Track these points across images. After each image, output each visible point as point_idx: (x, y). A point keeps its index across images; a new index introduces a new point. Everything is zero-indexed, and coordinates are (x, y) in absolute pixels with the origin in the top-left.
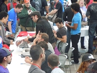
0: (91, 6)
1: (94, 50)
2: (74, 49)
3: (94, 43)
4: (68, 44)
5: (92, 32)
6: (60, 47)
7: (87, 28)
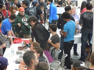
0: (84, 14)
1: (87, 56)
2: (67, 55)
3: (87, 50)
4: (61, 51)
5: (85, 39)
6: (53, 53)
7: (80, 35)
